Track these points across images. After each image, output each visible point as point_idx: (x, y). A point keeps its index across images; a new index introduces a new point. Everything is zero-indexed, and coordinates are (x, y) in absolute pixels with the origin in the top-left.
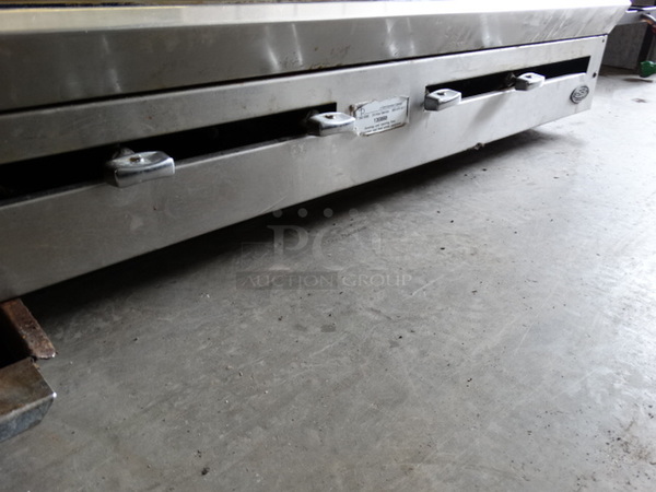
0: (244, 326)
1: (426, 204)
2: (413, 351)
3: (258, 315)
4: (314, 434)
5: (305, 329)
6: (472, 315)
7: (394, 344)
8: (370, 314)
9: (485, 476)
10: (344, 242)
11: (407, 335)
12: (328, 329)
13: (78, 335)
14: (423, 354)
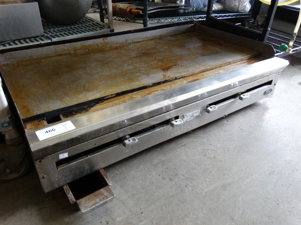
0: (151, 177)
1: (204, 136)
2: (190, 189)
3: (154, 173)
4: (164, 208)
5: (165, 179)
6: (208, 179)
7: (186, 186)
8: (182, 176)
9: (199, 222)
10: (178, 150)
11: (190, 184)
12: (171, 180)
13: (112, 175)
14: (193, 190)
